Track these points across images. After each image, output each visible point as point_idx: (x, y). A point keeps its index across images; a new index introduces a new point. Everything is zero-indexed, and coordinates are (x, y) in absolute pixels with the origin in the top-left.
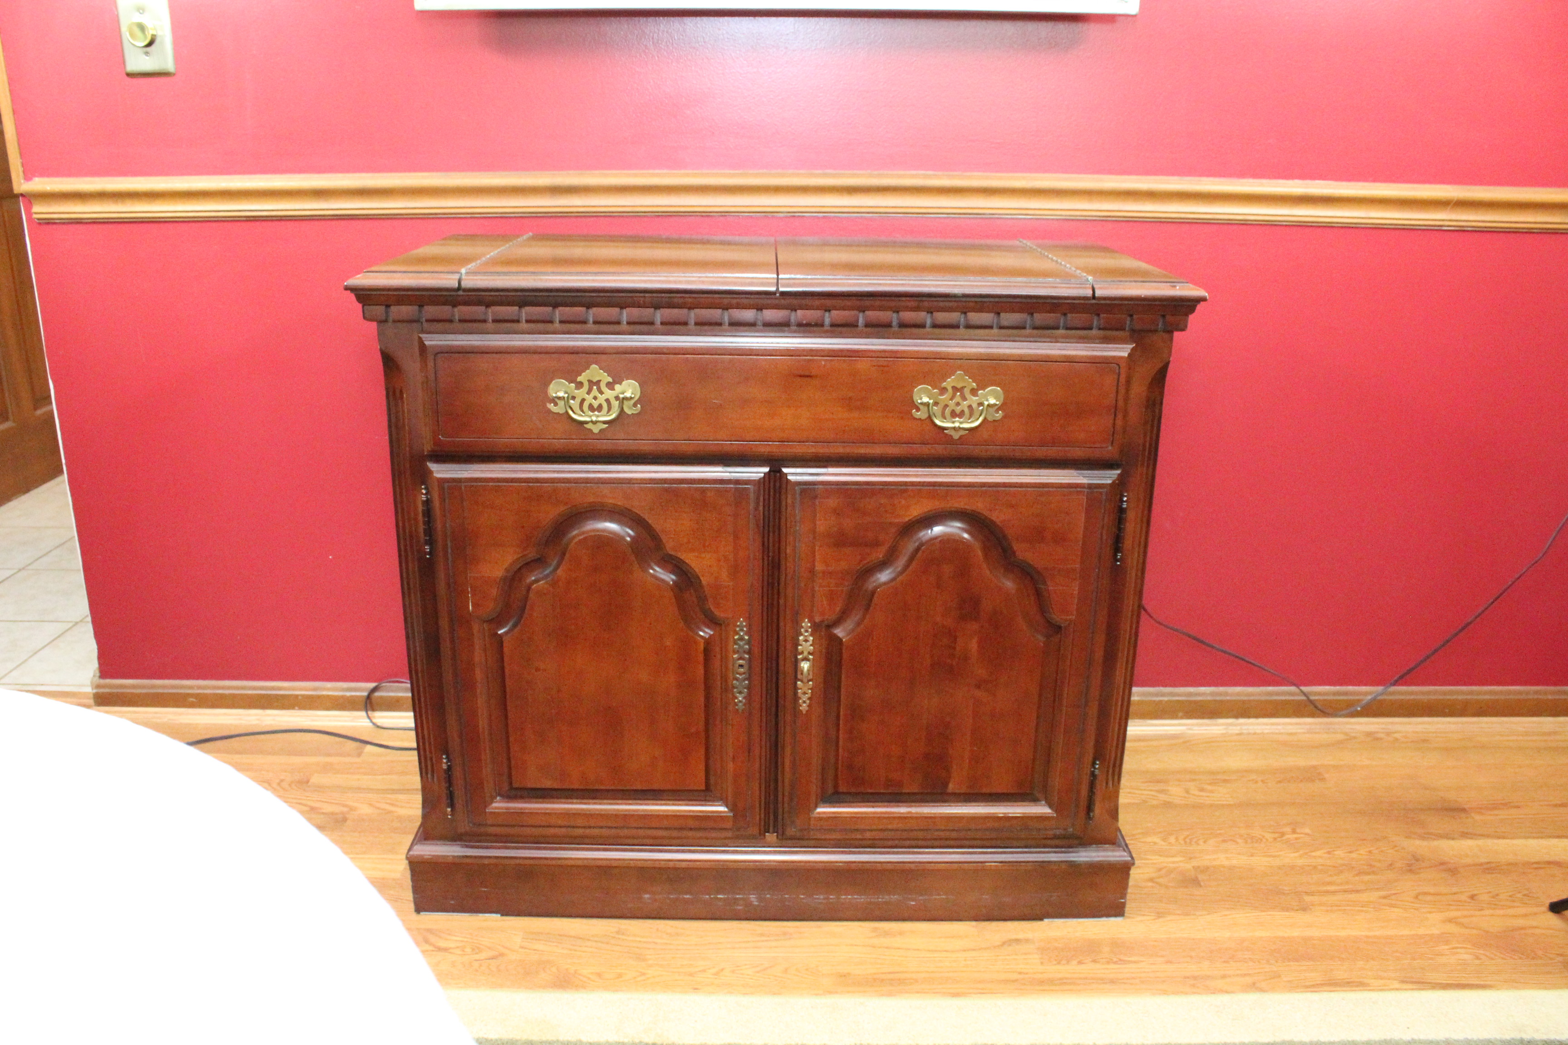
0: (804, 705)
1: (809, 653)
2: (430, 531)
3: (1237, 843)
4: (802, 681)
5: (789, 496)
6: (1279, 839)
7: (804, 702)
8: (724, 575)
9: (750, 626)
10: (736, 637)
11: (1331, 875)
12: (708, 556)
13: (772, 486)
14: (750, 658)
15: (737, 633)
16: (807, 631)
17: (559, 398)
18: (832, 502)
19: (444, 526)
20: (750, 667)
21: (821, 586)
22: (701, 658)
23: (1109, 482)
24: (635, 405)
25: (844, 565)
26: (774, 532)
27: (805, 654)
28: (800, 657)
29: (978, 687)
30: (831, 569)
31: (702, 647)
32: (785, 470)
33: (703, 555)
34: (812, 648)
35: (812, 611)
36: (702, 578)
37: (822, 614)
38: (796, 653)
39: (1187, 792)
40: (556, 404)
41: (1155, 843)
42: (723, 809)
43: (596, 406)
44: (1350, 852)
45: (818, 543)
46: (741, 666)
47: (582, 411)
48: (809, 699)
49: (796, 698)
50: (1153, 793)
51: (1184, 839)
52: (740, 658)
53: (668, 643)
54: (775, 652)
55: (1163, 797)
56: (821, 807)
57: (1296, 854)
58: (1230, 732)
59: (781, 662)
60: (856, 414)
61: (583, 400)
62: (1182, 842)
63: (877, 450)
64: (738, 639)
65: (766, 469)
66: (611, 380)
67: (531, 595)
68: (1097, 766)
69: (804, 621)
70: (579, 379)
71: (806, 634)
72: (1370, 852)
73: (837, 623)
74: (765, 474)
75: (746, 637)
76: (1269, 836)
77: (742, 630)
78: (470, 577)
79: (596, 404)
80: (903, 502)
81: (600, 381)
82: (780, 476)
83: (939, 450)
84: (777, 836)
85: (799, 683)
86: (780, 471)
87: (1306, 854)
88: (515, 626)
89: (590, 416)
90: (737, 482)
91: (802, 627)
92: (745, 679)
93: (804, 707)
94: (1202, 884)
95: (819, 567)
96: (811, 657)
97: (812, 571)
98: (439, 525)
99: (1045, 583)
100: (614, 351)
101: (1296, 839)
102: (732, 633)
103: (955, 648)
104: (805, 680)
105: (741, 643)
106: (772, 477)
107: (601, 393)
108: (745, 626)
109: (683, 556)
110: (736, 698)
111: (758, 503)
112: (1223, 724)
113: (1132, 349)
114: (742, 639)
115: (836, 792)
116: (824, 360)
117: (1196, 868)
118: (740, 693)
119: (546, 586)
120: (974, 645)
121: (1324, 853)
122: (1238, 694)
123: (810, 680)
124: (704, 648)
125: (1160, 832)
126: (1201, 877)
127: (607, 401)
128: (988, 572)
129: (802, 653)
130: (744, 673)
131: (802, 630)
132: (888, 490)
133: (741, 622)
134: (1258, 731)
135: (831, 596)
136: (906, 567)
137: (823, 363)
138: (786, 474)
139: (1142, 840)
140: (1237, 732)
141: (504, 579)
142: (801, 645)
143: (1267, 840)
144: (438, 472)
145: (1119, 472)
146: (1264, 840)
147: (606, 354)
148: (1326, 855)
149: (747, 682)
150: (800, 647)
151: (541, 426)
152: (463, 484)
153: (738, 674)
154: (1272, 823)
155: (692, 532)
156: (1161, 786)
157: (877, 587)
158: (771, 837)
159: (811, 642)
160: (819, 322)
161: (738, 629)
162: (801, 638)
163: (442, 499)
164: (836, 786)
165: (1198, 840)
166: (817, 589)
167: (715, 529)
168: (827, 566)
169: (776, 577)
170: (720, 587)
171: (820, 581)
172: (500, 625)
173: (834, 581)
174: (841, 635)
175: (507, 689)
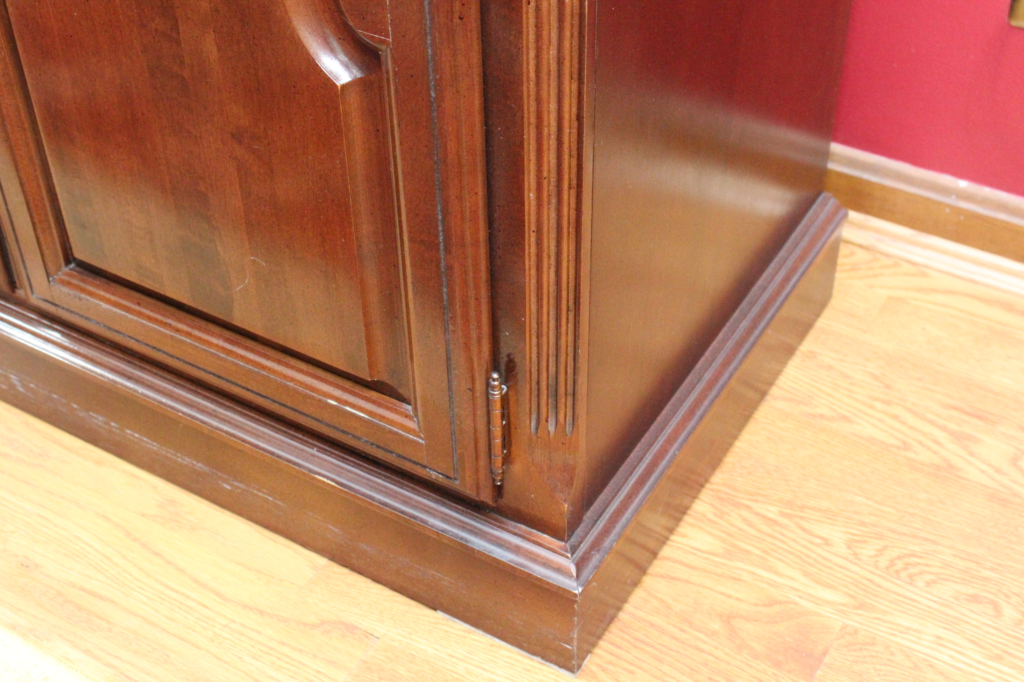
3: (999, 615)
41: (828, 543)
50: (942, 436)
51: (897, 558)
55: (952, 451)
62: (884, 563)
117: (846, 632)
126: (834, 656)
156: (973, 427)
165: (922, 573)
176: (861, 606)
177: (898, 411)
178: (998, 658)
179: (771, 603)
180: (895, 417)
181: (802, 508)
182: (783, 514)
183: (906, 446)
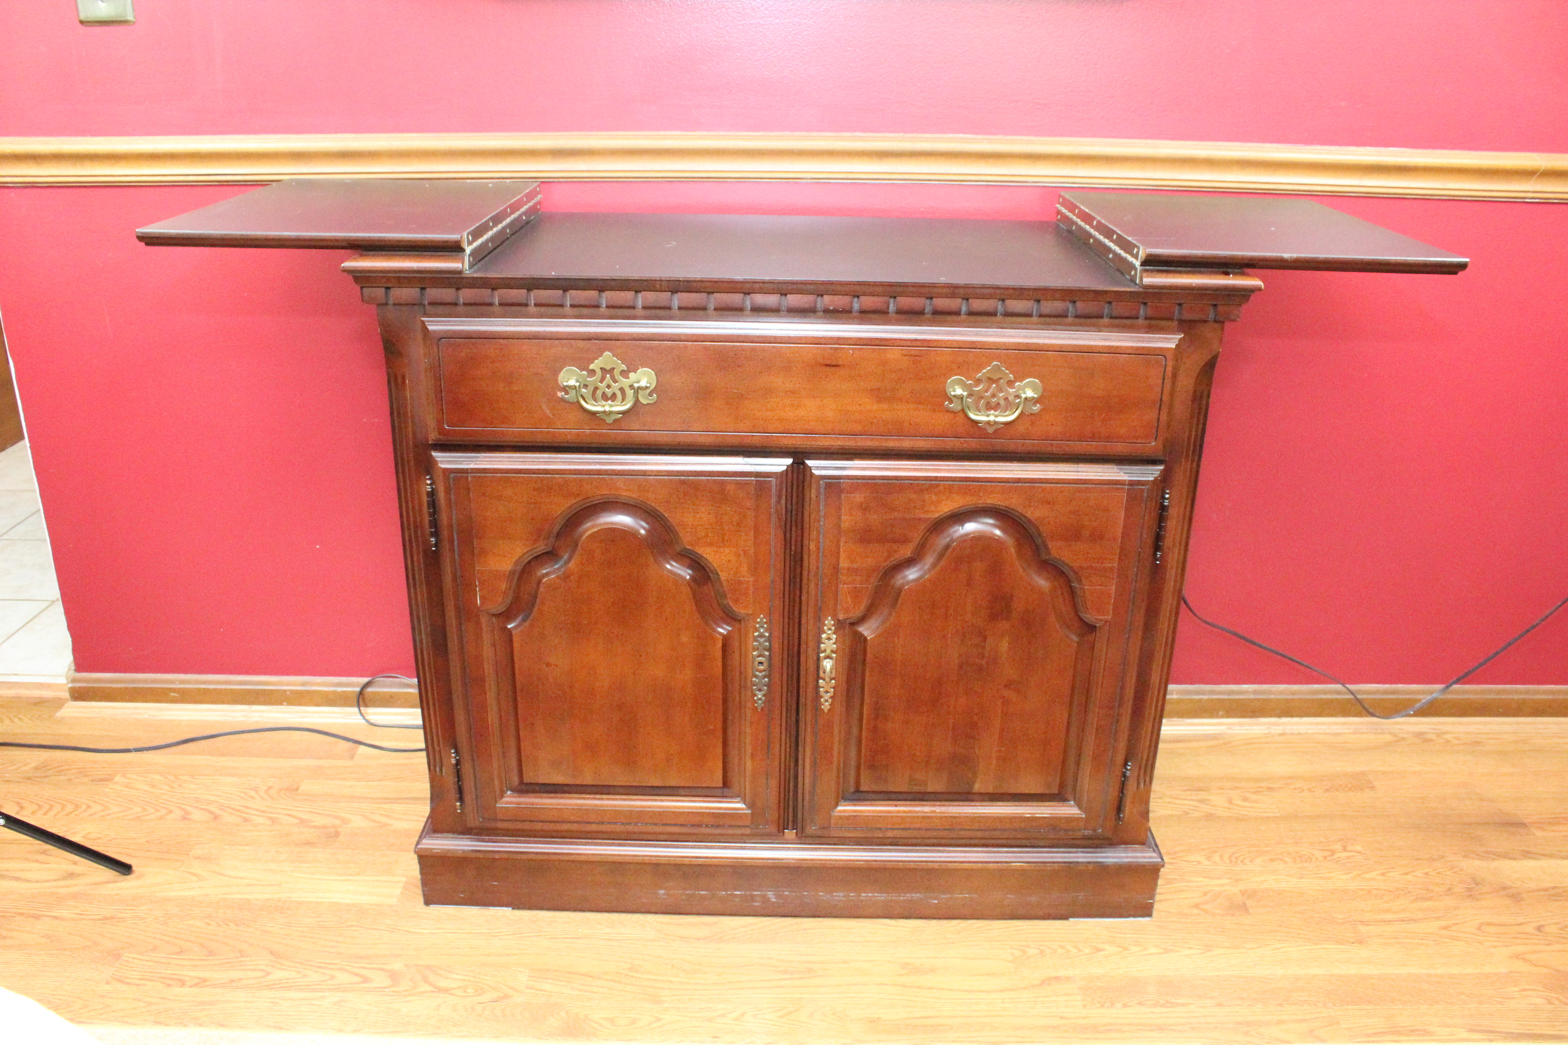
0: (827, 704)
1: (832, 652)
2: (435, 523)
3: (1286, 863)
4: (824, 679)
5: (813, 492)
6: (1330, 858)
7: (826, 701)
8: (744, 569)
9: (769, 622)
10: (756, 634)
11: (1387, 902)
12: (727, 550)
13: (795, 478)
14: (770, 655)
15: (757, 630)
16: (830, 629)
17: (570, 387)
18: (858, 497)
19: (450, 518)
20: (770, 666)
21: (845, 583)
22: (719, 654)
23: (1151, 478)
24: (650, 394)
25: (870, 562)
26: (796, 526)
27: (828, 651)
28: (822, 655)
29: (1007, 687)
30: (855, 566)
31: (720, 643)
32: (809, 463)
33: (722, 550)
34: (835, 646)
35: (835, 610)
36: (720, 573)
37: (847, 610)
38: (818, 651)
39: (1230, 801)
40: (567, 393)
41: (1199, 863)
42: (741, 805)
43: (609, 395)
44: (1407, 874)
45: (843, 539)
46: (761, 663)
47: (595, 400)
48: (831, 697)
49: (818, 696)
50: (1195, 803)
51: (1230, 857)
52: (760, 656)
53: (685, 640)
54: (796, 648)
55: (1205, 808)
56: (842, 805)
57: (1349, 876)
58: (1272, 731)
59: (803, 659)
60: (885, 406)
61: (596, 389)
62: (1228, 861)
63: (907, 444)
64: (758, 636)
65: (789, 461)
66: (624, 367)
67: (542, 589)
68: (1129, 768)
69: (826, 619)
70: (592, 367)
71: (829, 632)
72: (1427, 874)
73: (862, 620)
74: (788, 466)
75: (767, 634)
76: (1319, 854)
77: (763, 627)
78: (478, 570)
79: (609, 392)
80: (934, 498)
81: (613, 369)
82: (804, 469)
83: (973, 444)
84: (797, 833)
85: (821, 681)
86: (804, 463)
87: (1359, 875)
88: (524, 620)
89: (603, 406)
90: (758, 474)
91: (825, 625)
92: (764, 677)
93: (826, 706)
94: (1251, 911)
95: (844, 564)
96: (834, 655)
97: (836, 568)
98: (444, 518)
99: (1080, 581)
100: (629, 337)
101: (1348, 858)
102: (751, 630)
103: (984, 648)
104: (827, 680)
105: (762, 640)
106: (795, 469)
107: (615, 381)
108: (766, 623)
109: (700, 550)
110: (756, 695)
111: (779, 497)
112: (1264, 724)
113: (1180, 340)
114: (761, 636)
115: (857, 791)
116: (853, 349)
117: (1243, 892)
118: (760, 690)
119: (557, 580)
120: (1004, 645)
121: (1378, 875)
122: (1281, 693)
123: (833, 679)
124: (723, 645)
125: (1203, 850)
126: (1249, 903)
127: (622, 390)
128: (1021, 570)
129: (825, 651)
130: (764, 671)
131: (825, 628)
132: (918, 485)
133: (762, 619)
134: (1302, 731)
135: (856, 594)
136: (934, 565)
137: (851, 352)
138: (810, 468)
139: (1184, 859)
140: (1280, 732)
141: (512, 572)
142: (824, 643)
143: (1317, 859)
144: (442, 462)
145: (1162, 467)
146: (1314, 859)
147: (619, 340)
148: (1381, 877)
149: (766, 680)
150: (822, 645)
151: (551, 416)
152: (470, 475)
153: (757, 670)
154: (1322, 839)
155: (710, 527)
156: (1202, 795)
157: (903, 585)
158: (790, 834)
159: (834, 640)
160: (847, 308)
161: (758, 626)
162: (824, 636)
163: (448, 491)
164: (858, 783)
165: (1244, 859)
166: (841, 586)
167: (735, 523)
168: (852, 563)
169: (798, 571)
170: (740, 582)
171: (845, 578)
172: (509, 619)
173: (858, 578)
174: (866, 633)
175: (518, 685)
176: (1237, 881)
177: (1168, 800)
178: (1301, 878)
179: (1205, 894)
180: (1170, 803)
181: (1175, 853)
182: (1172, 858)
183: (1187, 813)
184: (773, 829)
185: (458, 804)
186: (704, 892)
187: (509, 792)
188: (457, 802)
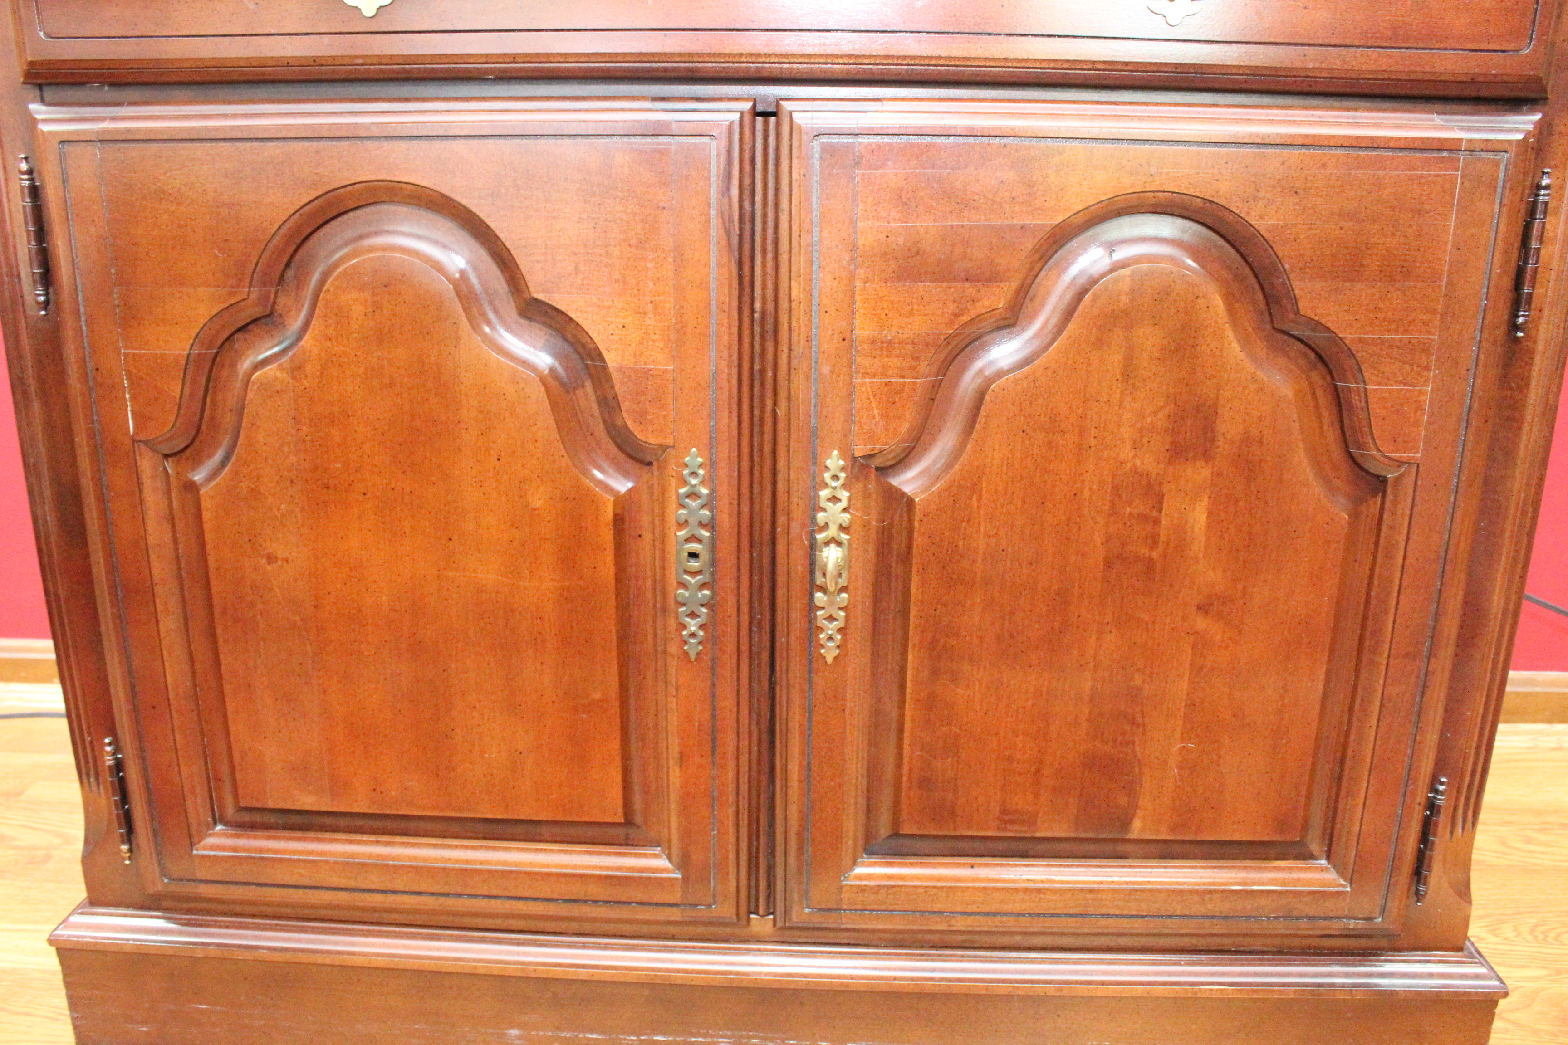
0: (830, 644)
1: (842, 528)
4: (823, 589)
7: (830, 638)
8: (655, 344)
9: (711, 464)
10: (683, 491)
12: (619, 303)
13: (759, 139)
14: (712, 538)
15: (685, 483)
16: (836, 477)
19: (70, 243)
20: (714, 562)
21: (866, 374)
22: (607, 536)
23: (1520, 137)
25: (918, 325)
27: (833, 528)
28: (820, 537)
29: (1203, 609)
30: (888, 334)
31: (608, 513)
33: (608, 302)
34: (846, 514)
35: (847, 432)
36: (608, 356)
37: (870, 435)
38: (812, 526)
42: (663, 863)
45: (861, 274)
46: (693, 555)
48: (839, 630)
49: (812, 629)
52: (692, 538)
53: (538, 504)
54: (767, 528)
56: (863, 865)
59: (781, 547)
64: (688, 496)
67: (250, 395)
68: (1441, 788)
69: (829, 457)
71: (834, 484)
73: (902, 458)
74: (742, 107)
75: (705, 491)
77: (695, 473)
78: (126, 355)
84: (775, 921)
85: (818, 595)
86: (776, 102)
88: (222, 464)
91: (827, 468)
92: (703, 586)
93: (830, 652)
95: (864, 328)
96: (845, 537)
97: (847, 339)
98: (59, 243)
99: (1357, 375)
102: (673, 482)
103: (1157, 522)
104: (831, 587)
105: (693, 504)
108: (701, 466)
109: (563, 303)
110: (684, 627)
111: (727, 180)
114: (694, 493)
115: (896, 835)
118: (693, 615)
119: (279, 374)
120: (1199, 517)
123: (844, 589)
124: (615, 515)
128: (1235, 346)
129: (825, 527)
130: (700, 572)
131: (826, 475)
133: (694, 456)
135: (890, 398)
136: (1057, 331)
141: (192, 361)
142: (824, 510)
144: (45, 121)
149: (706, 592)
150: (820, 514)
153: (686, 572)
155: (583, 249)
157: (988, 380)
158: (760, 924)
159: (844, 504)
161: (686, 472)
162: (824, 494)
163: (63, 184)
164: (896, 823)
166: (858, 380)
167: (633, 242)
168: (882, 328)
169: (770, 356)
170: (647, 373)
171: (866, 362)
172: (197, 462)
173: (895, 362)
174: (908, 489)
175: (216, 601)
184: (726, 910)
185: (125, 847)
186: (595, 1036)
187: (219, 827)
188: (123, 842)
